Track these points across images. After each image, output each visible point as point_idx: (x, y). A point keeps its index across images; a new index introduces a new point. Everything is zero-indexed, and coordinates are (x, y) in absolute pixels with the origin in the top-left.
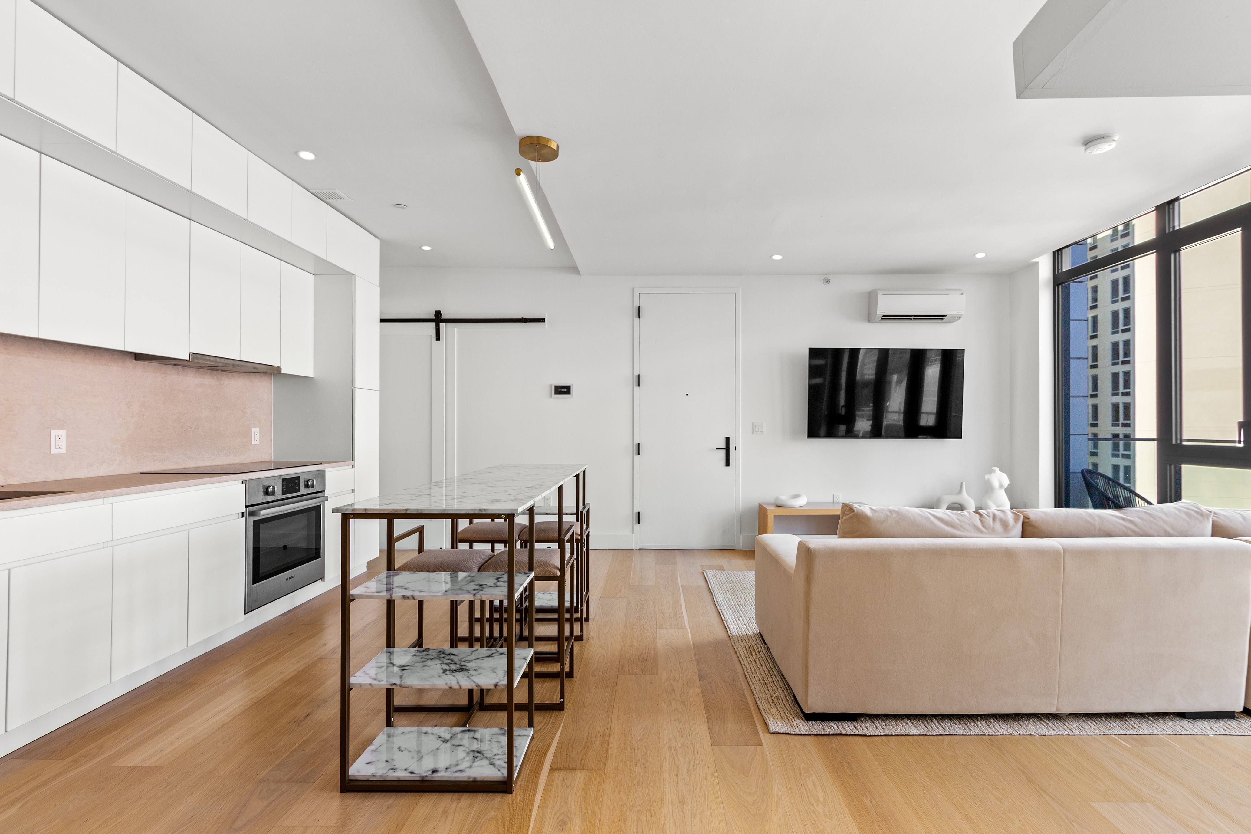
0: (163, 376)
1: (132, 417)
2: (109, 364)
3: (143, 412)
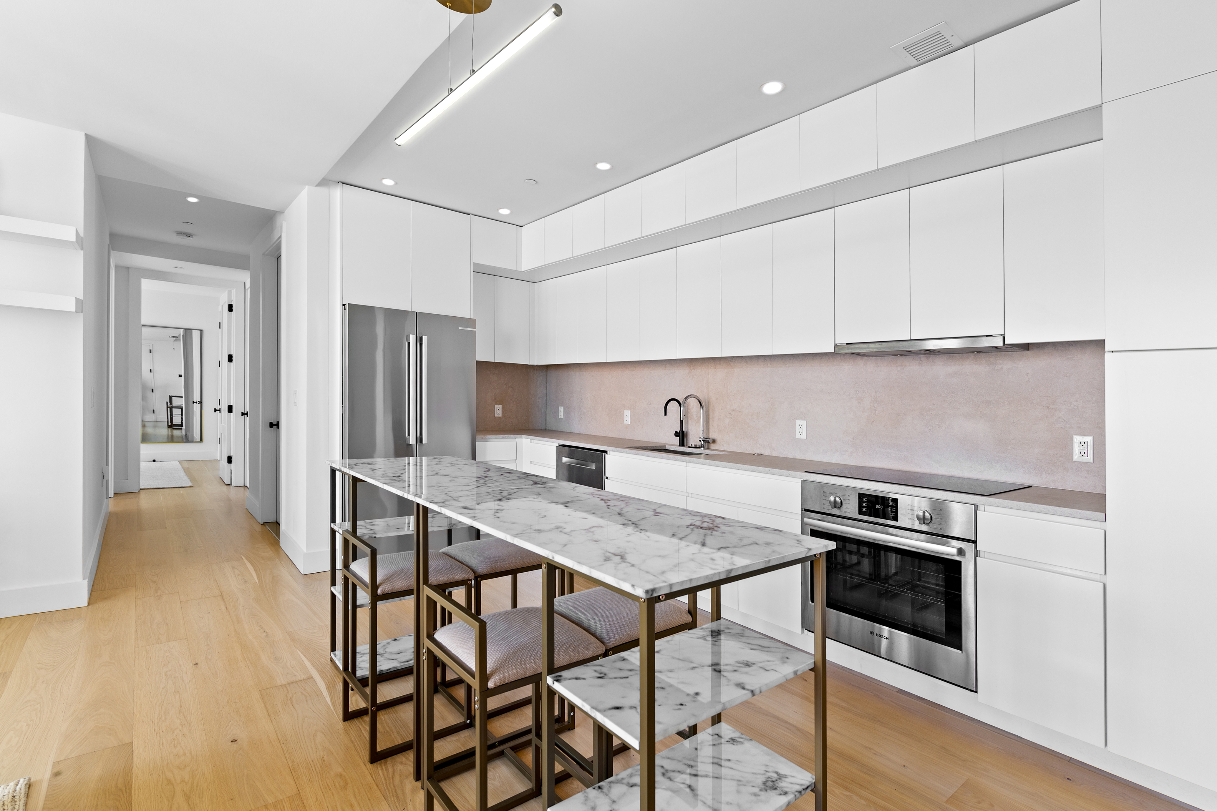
0: (899, 368)
1: (863, 412)
2: (841, 364)
3: (875, 407)
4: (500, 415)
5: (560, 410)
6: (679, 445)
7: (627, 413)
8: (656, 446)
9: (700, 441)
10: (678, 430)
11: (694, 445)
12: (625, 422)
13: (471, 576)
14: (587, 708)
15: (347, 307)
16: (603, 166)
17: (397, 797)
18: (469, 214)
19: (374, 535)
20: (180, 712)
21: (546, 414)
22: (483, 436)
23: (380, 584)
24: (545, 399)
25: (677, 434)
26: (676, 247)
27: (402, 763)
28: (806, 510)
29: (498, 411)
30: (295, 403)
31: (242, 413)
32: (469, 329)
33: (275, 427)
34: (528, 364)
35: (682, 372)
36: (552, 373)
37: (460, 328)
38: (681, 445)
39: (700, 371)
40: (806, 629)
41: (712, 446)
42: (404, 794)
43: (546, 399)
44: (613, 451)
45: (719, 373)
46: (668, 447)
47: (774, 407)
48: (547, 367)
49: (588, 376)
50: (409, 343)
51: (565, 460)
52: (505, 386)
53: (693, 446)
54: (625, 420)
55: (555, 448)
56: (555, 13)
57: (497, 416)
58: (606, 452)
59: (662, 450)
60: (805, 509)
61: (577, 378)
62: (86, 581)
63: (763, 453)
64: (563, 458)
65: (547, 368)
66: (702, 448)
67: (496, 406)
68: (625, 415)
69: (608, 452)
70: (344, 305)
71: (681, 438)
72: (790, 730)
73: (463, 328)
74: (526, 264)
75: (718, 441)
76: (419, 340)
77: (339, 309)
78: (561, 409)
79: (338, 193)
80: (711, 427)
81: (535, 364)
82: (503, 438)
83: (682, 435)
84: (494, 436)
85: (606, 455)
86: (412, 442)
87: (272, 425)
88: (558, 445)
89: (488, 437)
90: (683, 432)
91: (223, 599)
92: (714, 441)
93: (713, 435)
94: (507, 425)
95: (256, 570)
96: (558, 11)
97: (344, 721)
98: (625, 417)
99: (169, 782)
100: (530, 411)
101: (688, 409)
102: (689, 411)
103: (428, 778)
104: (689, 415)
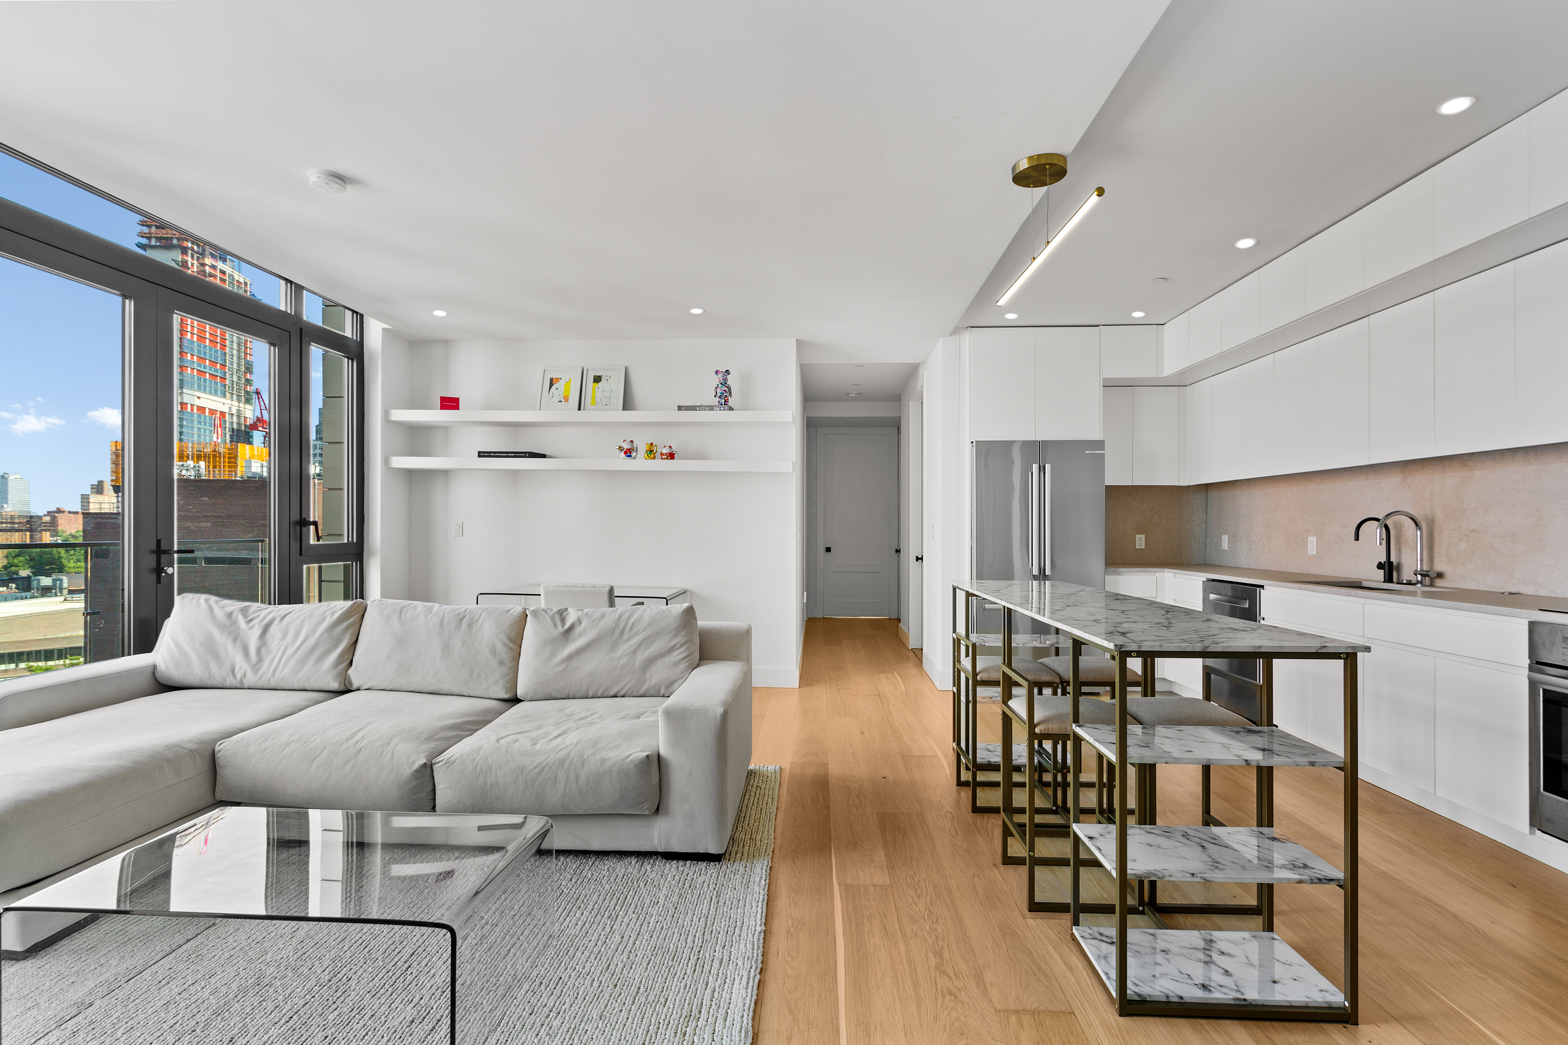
4: (1143, 547)
5: (1223, 539)
6: (1383, 580)
7: (1312, 541)
8: (1343, 582)
9: (1416, 574)
10: (1383, 559)
11: (1407, 580)
12: (1310, 553)
13: (1058, 680)
14: (1091, 740)
15: (974, 443)
16: (1246, 243)
17: (988, 834)
18: (1098, 326)
19: (984, 644)
20: (853, 756)
21: (1206, 546)
22: (1114, 569)
23: (980, 672)
24: (1204, 526)
25: (1380, 566)
26: (1368, 316)
27: (995, 818)
28: (1538, 663)
29: (1140, 541)
30: (933, 536)
31: (896, 550)
32: (1096, 452)
33: (920, 561)
34: (1177, 484)
35: (1391, 482)
36: (1214, 495)
37: (1086, 452)
38: (1387, 581)
39: (1420, 479)
40: (1538, 829)
41: (1439, 582)
42: (993, 834)
43: (1206, 527)
44: (1270, 585)
45: (1450, 479)
46: (1365, 584)
47: (1541, 523)
48: (1208, 486)
49: (1259, 495)
50: (1032, 473)
51: (1212, 596)
52: (1149, 513)
53: (1405, 582)
54: (1309, 550)
55: (1202, 582)
56: (1098, 195)
57: (1139, 547)
58: (1262, 587)
59: (1357, 586)
60: (1536, 661)
61: (1244, 498)
62: (798, 670)
63: (1521, 591)
64: (1211, 595)
65: (1207, 488)
66: (1419, 585)
67: (1138, 536)
68: (1309, 543)
69: (1265, 587)
70: (972, 442)
71: (1387, 571)
72: (1440, 913)
73: (1090, 452)
74: (1170, 367)
75: (1448, 575)
76: (1042, 469)
77: (969, 444)
78: (1225, 539)
79: (967, 338)
80: (1436, 555)
81: (1187, 484)
82: (1139, 572)
83: (1389, 569)
84: (1128, 570)
85: (1262, 591)
86: (1035, 572)
87: (918, 559)
88: (1205, 580)
89: (1121, 570)
90: (1390, 563)
91: (880, 698)
92: (1440, 575)
93: (1439, 567)
94: (1151, 559)
95: (903, 683)
96: (1101, 192)
97: (957, 786)
98: (1310, 546)
99: (848, 787)
100: (1183, 541)
101: (1400, 531)
102: (1402, 534)
103: (1003, 811)
104: (1402, 539)
